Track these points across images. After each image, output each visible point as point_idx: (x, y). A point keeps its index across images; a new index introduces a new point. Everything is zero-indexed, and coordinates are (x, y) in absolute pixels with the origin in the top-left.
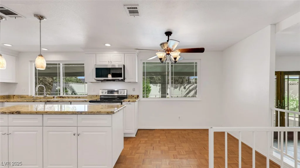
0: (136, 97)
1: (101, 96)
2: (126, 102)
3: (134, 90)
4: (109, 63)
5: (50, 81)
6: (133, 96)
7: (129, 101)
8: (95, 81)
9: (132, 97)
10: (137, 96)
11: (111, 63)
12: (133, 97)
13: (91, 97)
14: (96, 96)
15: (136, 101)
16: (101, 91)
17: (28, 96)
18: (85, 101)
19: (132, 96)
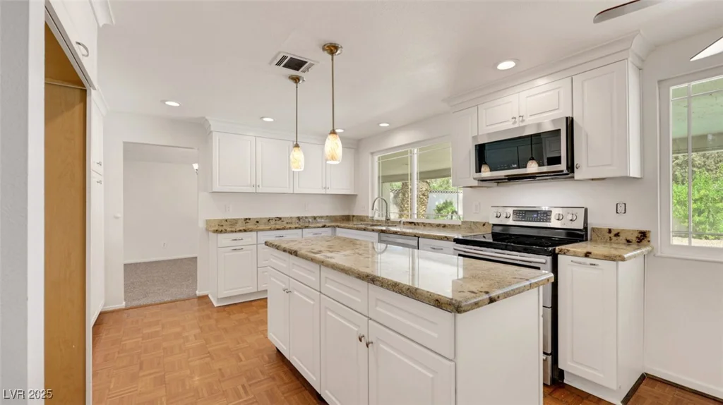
0: (633, 238)
1: (494, 225)
2: (575, 255)
3: (621, 209)
4: (515, 123)
5: (424, 189)
6: (617, 235)
7: (587, 255)
8: (476, 183)
9: (612, 235)
10: (636, 234)
11: (523, 121)
12: (614, 238)
13: (470, 228)
14: (484, 225)
15: (623, 259)
16: (493, 212)
17: (368, 217)
18: (446, 237)
19: (613, 233)
